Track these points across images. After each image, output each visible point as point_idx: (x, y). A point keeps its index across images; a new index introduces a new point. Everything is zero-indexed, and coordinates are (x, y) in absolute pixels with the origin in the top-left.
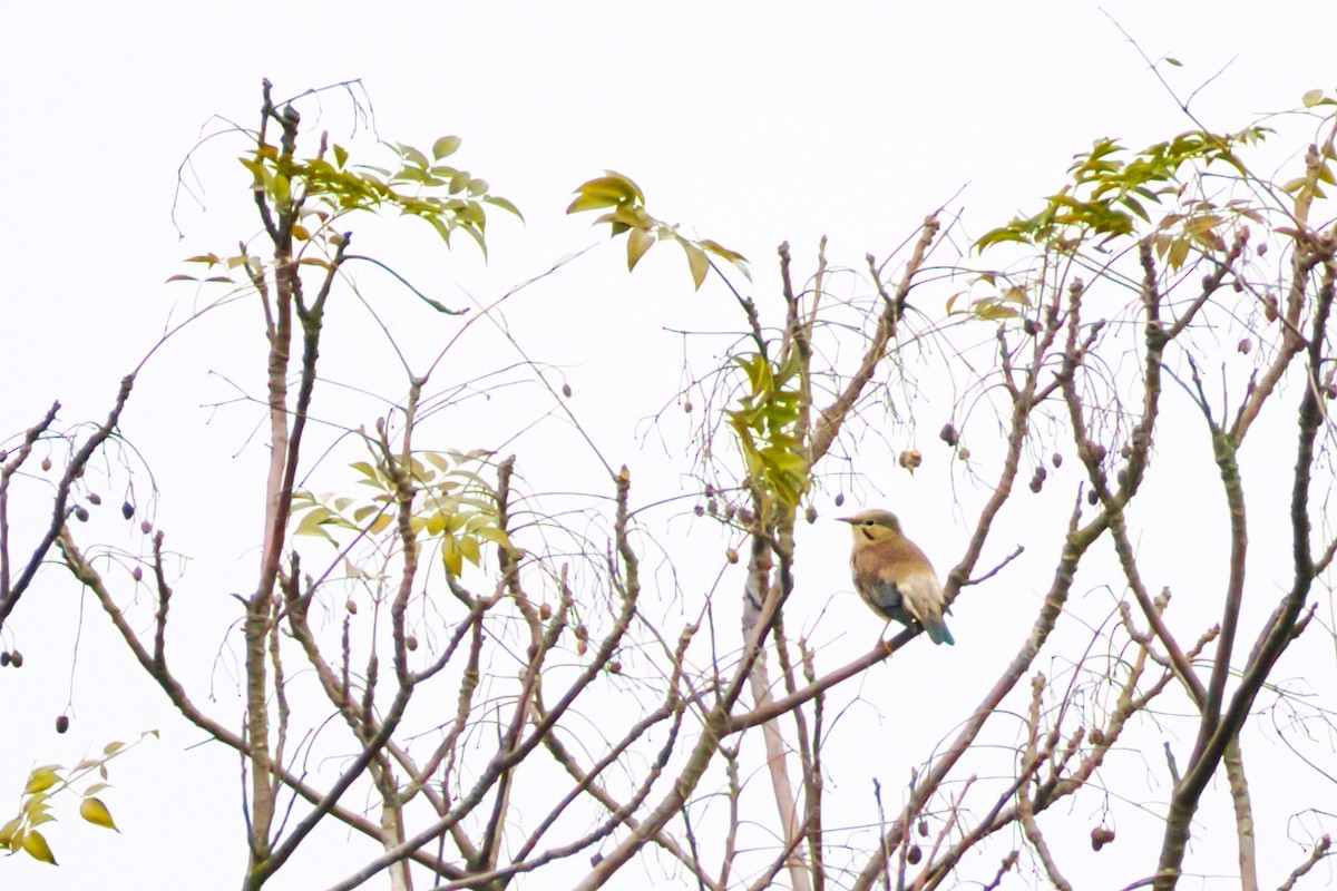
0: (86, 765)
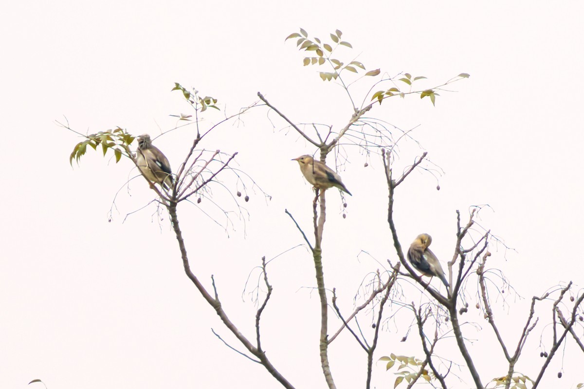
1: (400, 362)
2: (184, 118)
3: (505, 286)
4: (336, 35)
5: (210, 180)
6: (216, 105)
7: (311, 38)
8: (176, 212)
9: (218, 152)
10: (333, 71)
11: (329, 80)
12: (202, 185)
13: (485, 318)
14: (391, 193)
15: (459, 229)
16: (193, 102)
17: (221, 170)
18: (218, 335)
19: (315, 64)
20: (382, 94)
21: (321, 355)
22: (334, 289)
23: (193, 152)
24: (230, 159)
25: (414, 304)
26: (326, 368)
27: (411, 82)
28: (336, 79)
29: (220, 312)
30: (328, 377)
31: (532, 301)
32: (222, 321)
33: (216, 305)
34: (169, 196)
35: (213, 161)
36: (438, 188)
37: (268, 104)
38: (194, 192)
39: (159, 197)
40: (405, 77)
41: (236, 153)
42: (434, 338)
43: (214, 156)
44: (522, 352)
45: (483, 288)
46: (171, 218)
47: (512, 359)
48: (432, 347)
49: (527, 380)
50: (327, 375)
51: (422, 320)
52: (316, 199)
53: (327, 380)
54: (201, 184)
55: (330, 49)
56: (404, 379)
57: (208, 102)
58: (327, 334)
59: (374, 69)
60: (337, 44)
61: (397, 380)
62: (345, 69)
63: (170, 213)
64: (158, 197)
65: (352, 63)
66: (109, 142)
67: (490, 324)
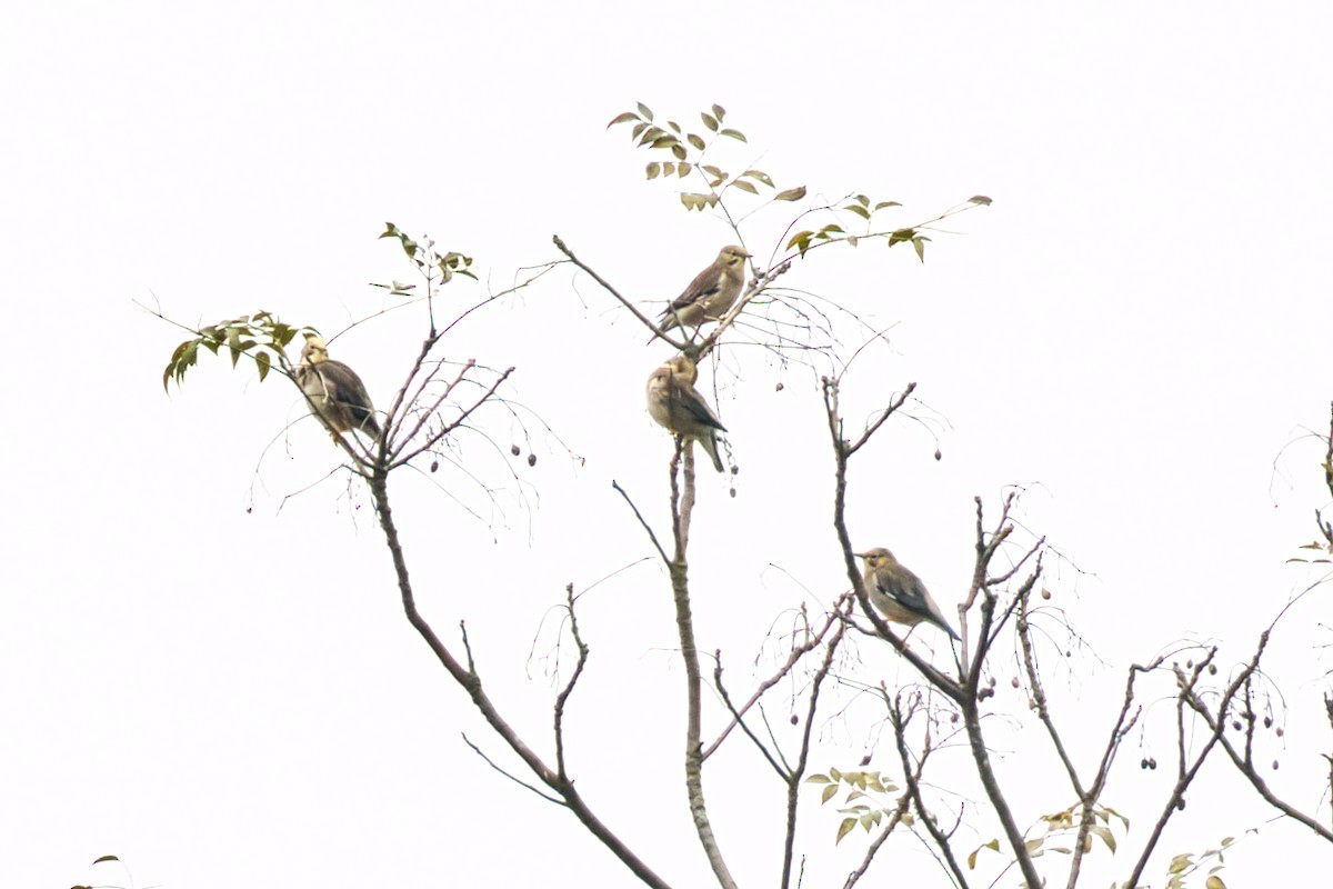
0: (1210, 853)
1: (849, 785)
2: (400, 291)
3: (1072, 644)
4: (713, 115)
5: (457, 424)
6: (470, 269)
7: (660, 122)
8: (387, 490)
9: (471, 364)
10: (708, 191)
11: (700, 210)
12: (440, 436)
13: (1032, 709)
14: (842, 467)
15: (981, 534)
16: (421, 264)
17: (480, 404)
18: (476, 745)
19: (670, 176)
20: (809, 237)
21: (688, 784)
22: (718, 652)
23: (421, 366)
24: (499, 382)
25: (886, 685)
26: (699, 813)
27: (870, 212)
28: (713, 206)
29: (479, 698)
30: (704, 830)
31: (1128, 674)
32: (484, 717)
33: (471, 683)
34: (373, 459)
35: (462, 382)
36: (938, 457)
37: (574, 260)
38: (424, 449)
39: (351, 460)
40: (858, 203)
41: (512, 370)
42: (924, 747)
43: (463, 372)
44: (1109, 778)
45: (1027, 647)
46: (375, 501)
47: (1088, 794)
48: (920, 766)
49: (1111, 816)
50: (702, 825)
51: (903, 720)
52: (678, 457)
53: (702, 837)
54: (437, 432)
55: (701, 146)
56: (859, 823)
57: (454, 263)
58: (701, 740)
59: (794, 186)
60: (714, 133)
61: (843, 826)
62: (733, 186)
63: (374, 493)
64: (349, 460)
65: (746, 174)
66: (243, 338)
67: (1042, 721)
